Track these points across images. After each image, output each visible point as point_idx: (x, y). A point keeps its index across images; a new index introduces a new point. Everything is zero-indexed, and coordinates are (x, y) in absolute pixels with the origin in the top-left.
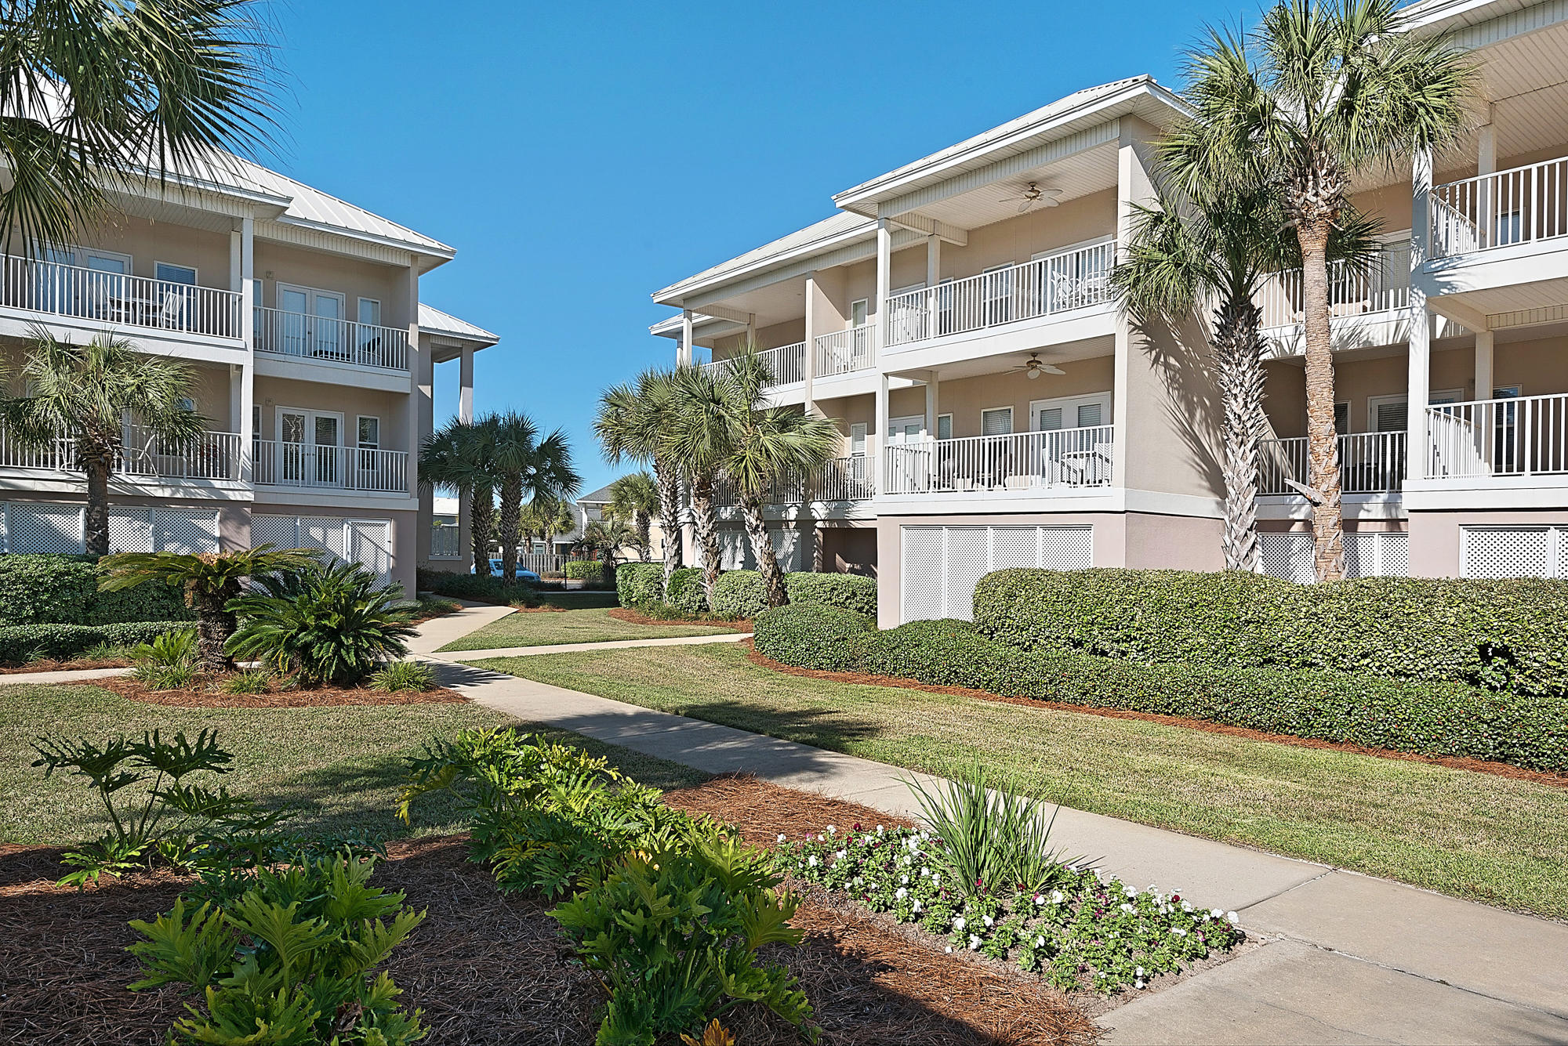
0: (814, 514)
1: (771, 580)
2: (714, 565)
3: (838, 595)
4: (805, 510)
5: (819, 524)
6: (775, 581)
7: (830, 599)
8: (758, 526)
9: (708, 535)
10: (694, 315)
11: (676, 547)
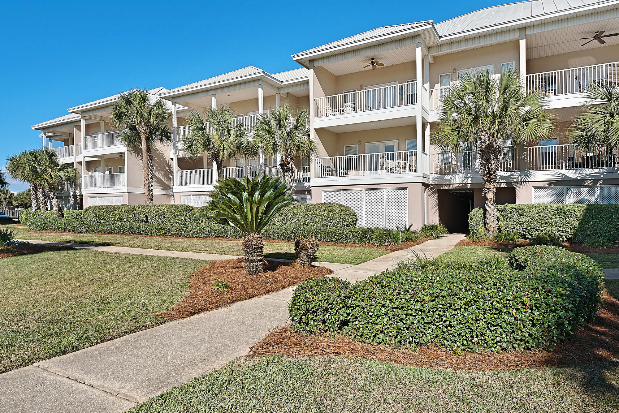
0: (77, 194)
1: (58, 212)
2: (45, 209)
3: (79, 216)
4: (74, 192)
5: (78, 197)
6: (59, 212)
7: (76, 217)
8: (53, 197)
9: (43, 200)
10: (46, 133)
11: (36, 204)
